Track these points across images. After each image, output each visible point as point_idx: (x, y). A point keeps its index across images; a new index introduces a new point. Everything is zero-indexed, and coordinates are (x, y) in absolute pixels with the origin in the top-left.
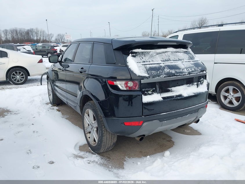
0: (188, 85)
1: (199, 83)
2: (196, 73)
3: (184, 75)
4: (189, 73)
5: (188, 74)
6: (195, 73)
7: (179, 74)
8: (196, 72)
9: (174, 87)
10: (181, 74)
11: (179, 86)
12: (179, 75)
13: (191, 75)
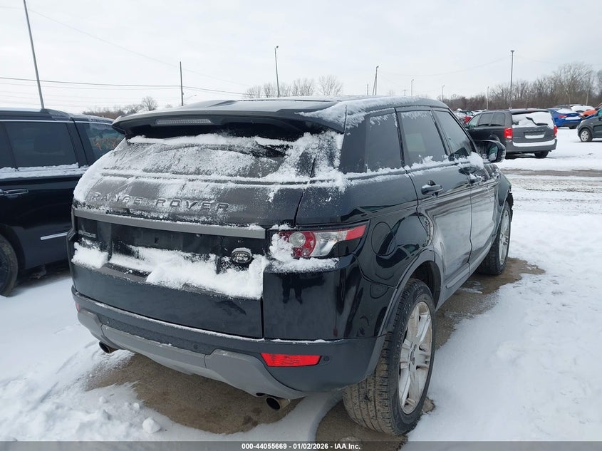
0: (189, 254)
1: (227, 259)
2: (204, 222)
3: (154, 218)
4: (174, 217)
5: (167, 219)
6: (197, 222)
7: (139, 212)
8: (203, 218)
9: (147, 247)
10: (146, 214)
11: (162, 248)
12: (140, 216)
13: (178, 222)
